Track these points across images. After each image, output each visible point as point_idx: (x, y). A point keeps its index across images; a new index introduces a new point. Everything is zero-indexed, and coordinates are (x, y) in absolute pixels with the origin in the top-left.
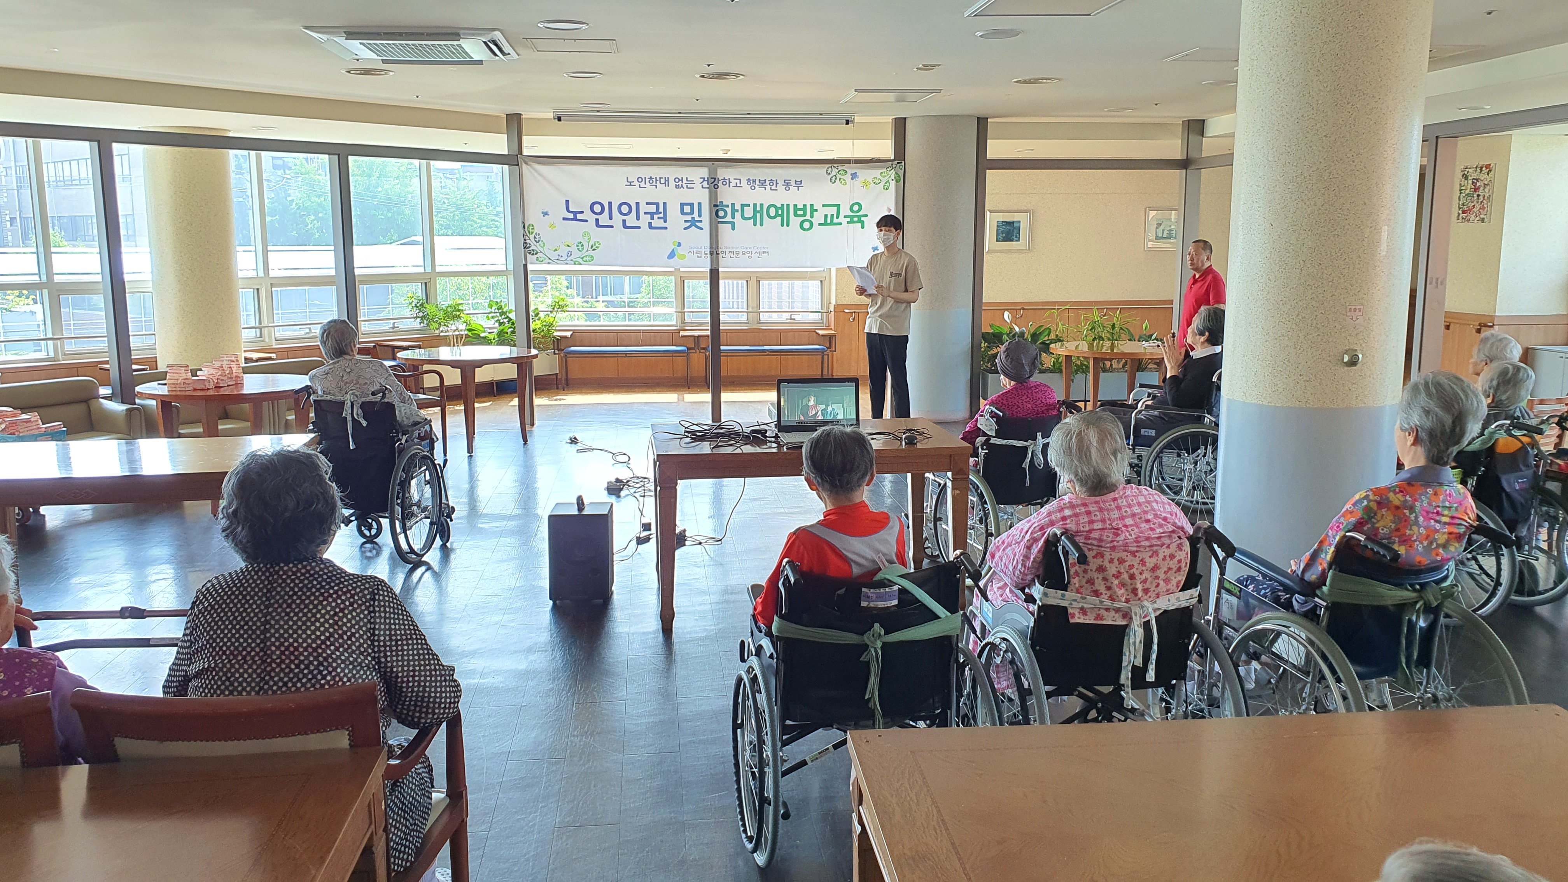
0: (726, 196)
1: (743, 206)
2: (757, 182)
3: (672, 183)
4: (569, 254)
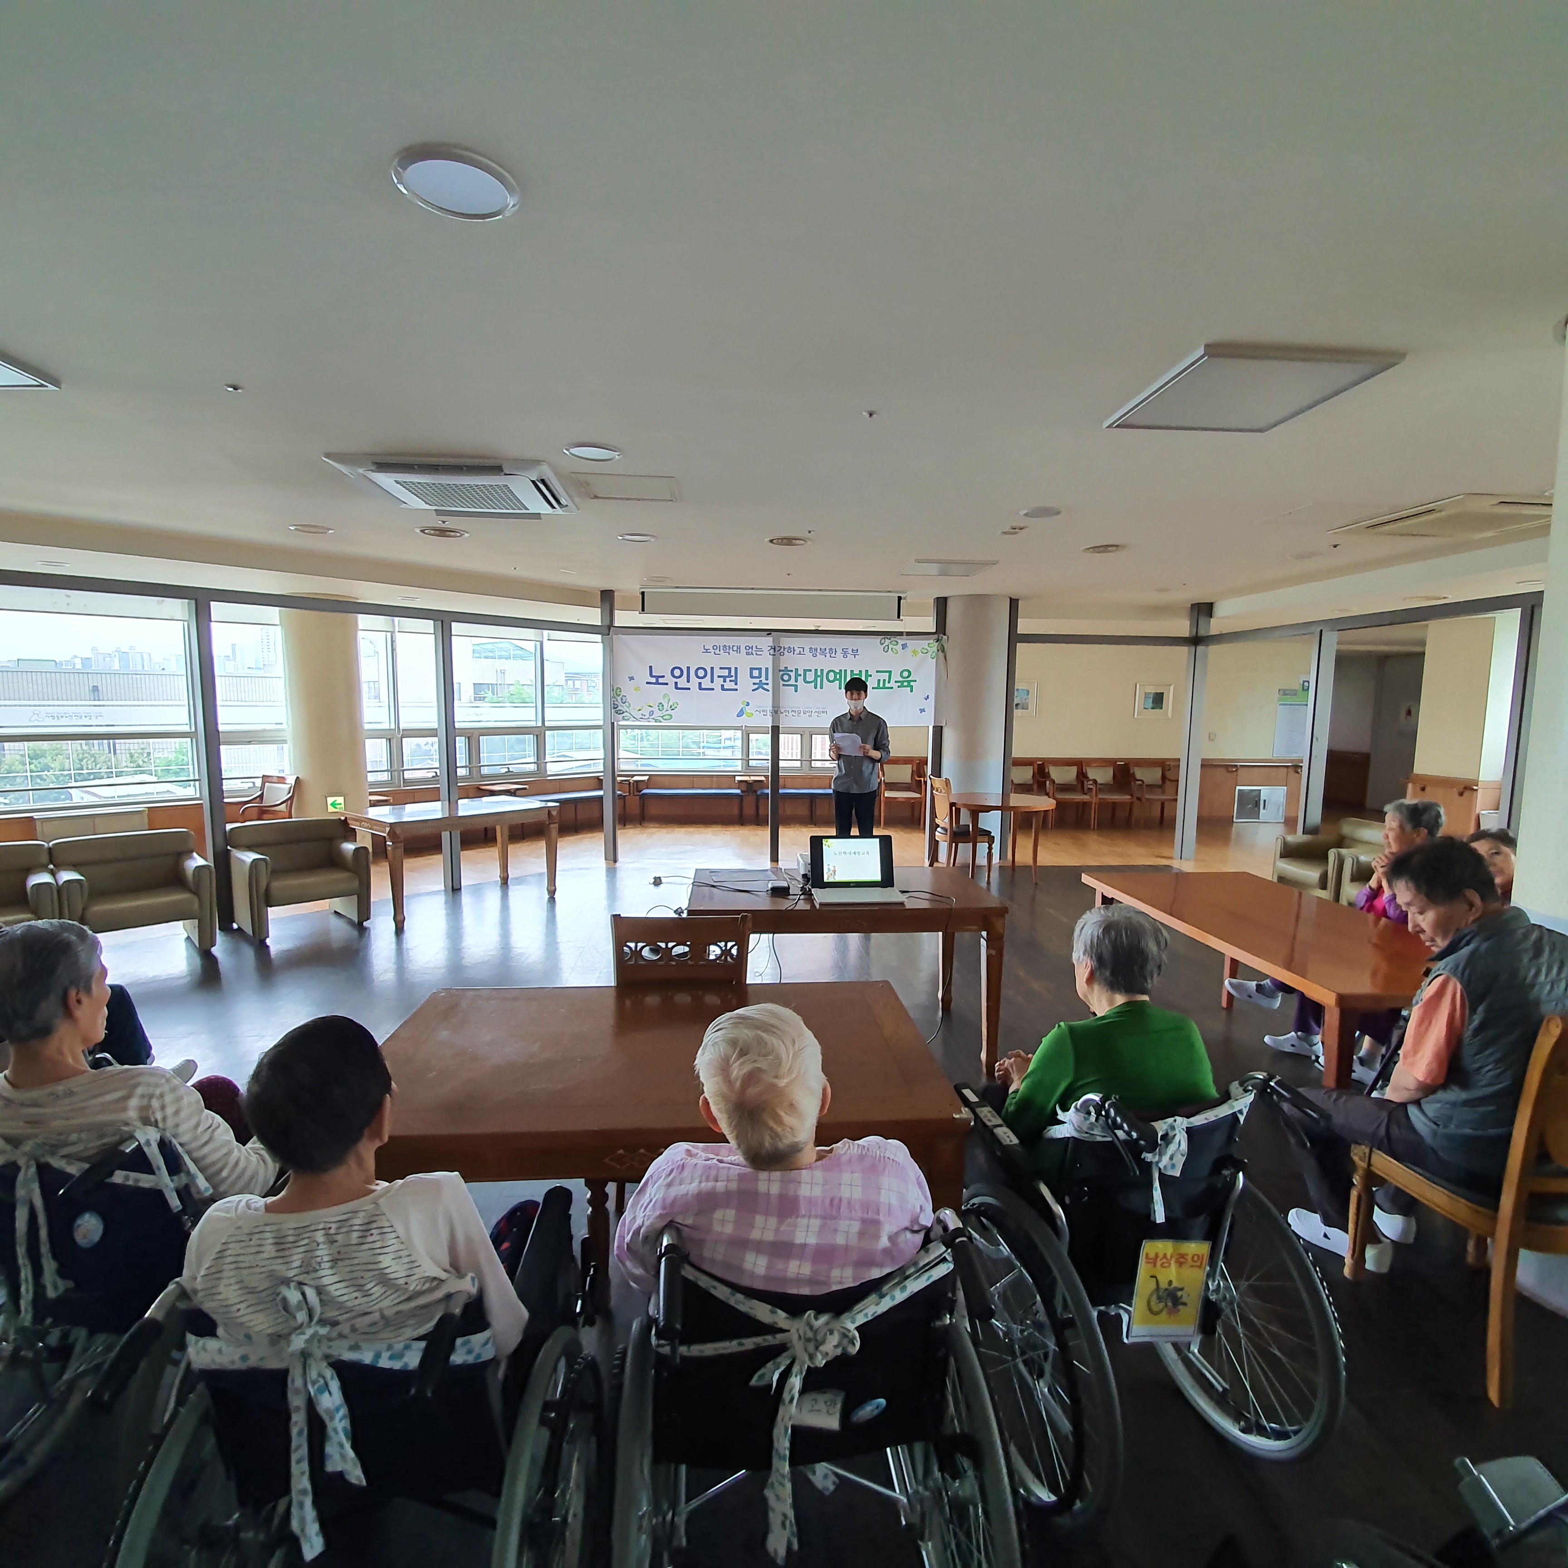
0: (789, 661)
1: (805, 671)
2: (819, 650)
3: (743, 650)
4: (651, 712)
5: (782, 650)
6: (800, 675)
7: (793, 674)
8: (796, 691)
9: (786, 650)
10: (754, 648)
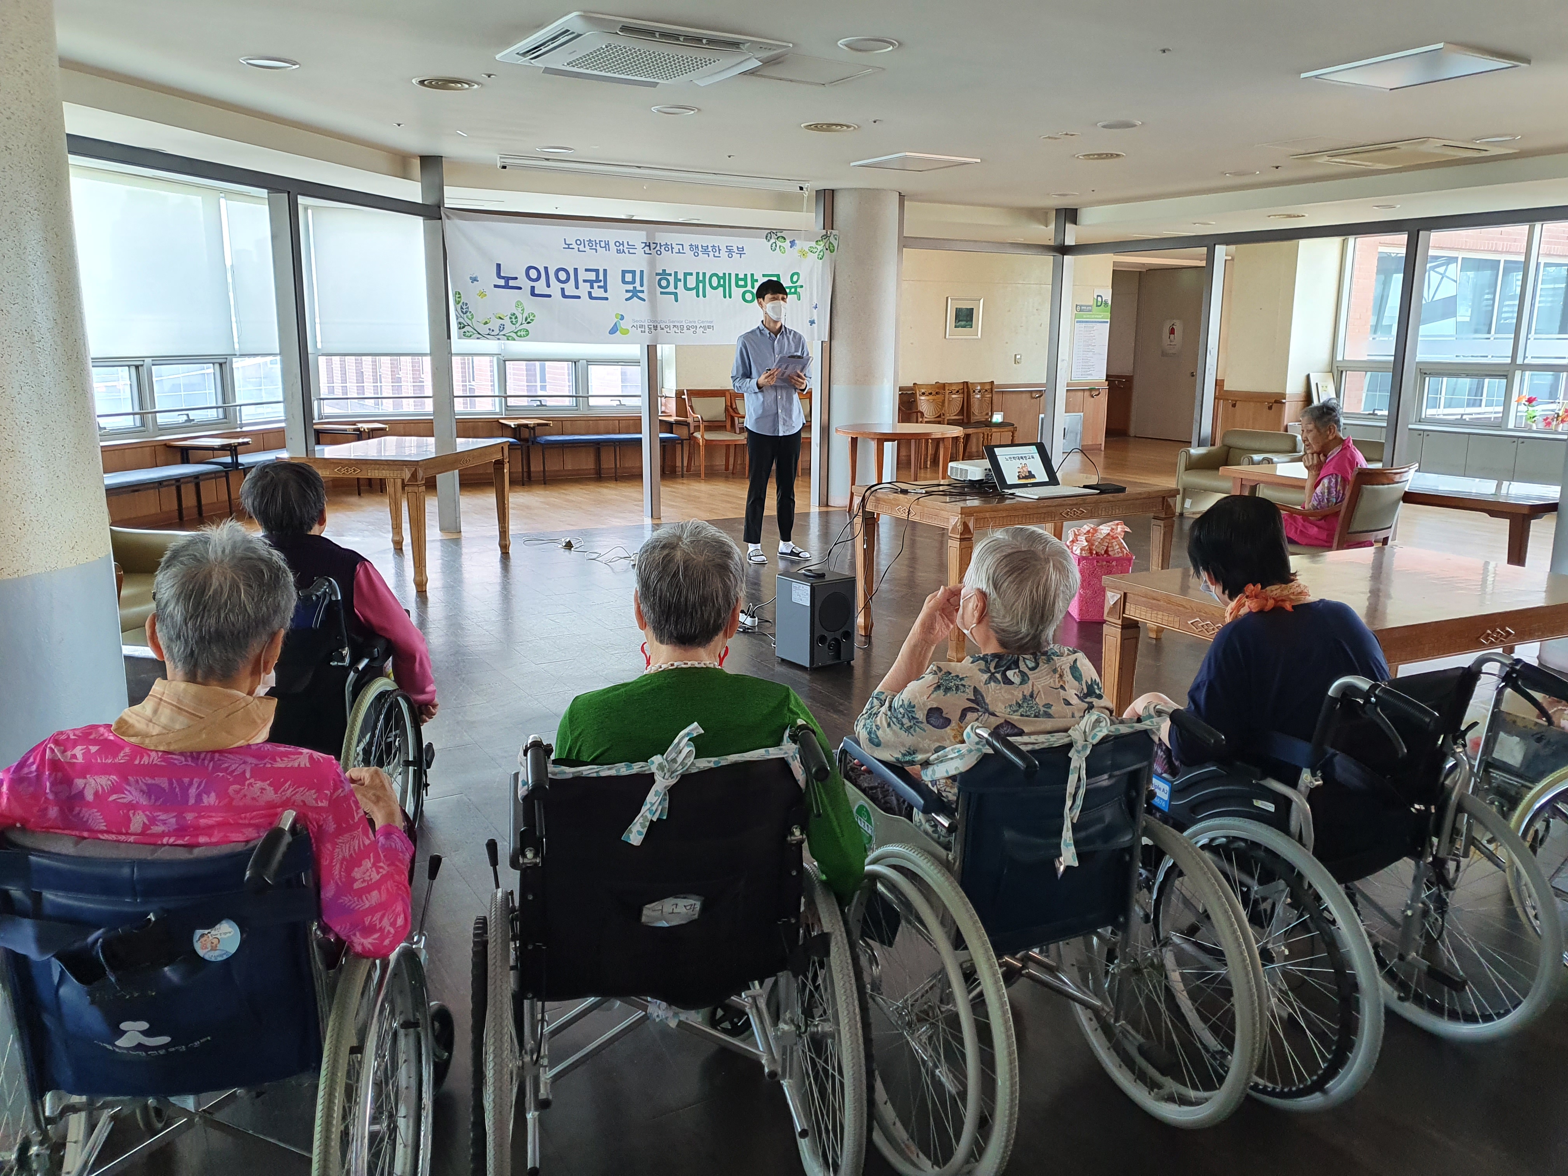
0: (669, 263)
1: (686, 274)
2: (700, 249)
3: (613, 246)
4: (502, 327)
5: (658, 248)
6: (680, 280)
7: (671, 279)
8: (676, 301)
9: (663, 248)
10: (625, 244)
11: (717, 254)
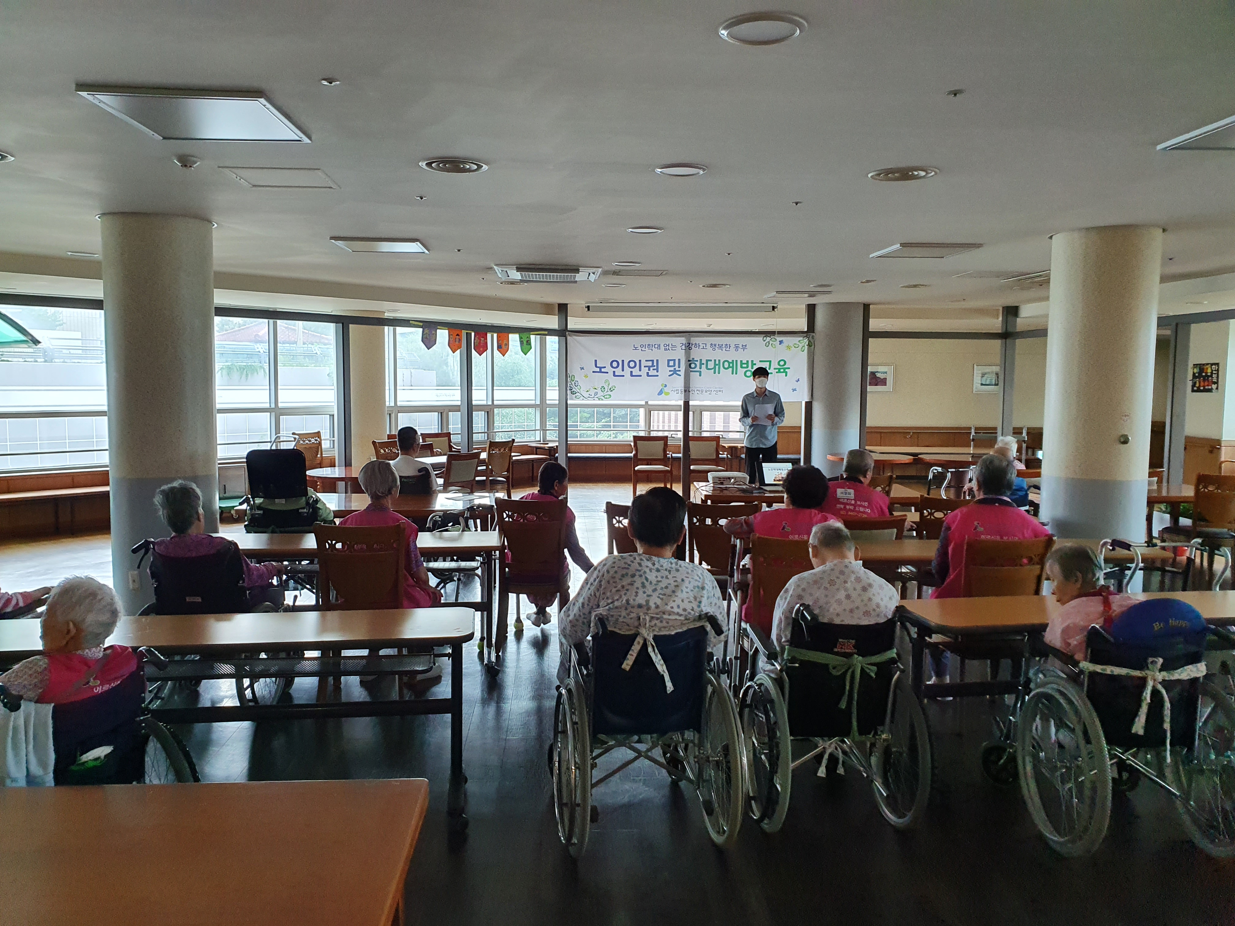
0: (695, 354)
1: (707, 361)
2: (717, 346)
3: (662, 347)
4: (596, 394)
5: (691, 346)
6: (703, 364)
7: (698, 363)
8: (700, 375)
9: (694, 346)
10: (671, 346)
11: (728, 349)
